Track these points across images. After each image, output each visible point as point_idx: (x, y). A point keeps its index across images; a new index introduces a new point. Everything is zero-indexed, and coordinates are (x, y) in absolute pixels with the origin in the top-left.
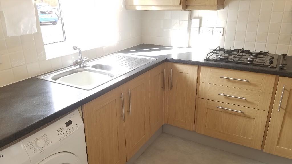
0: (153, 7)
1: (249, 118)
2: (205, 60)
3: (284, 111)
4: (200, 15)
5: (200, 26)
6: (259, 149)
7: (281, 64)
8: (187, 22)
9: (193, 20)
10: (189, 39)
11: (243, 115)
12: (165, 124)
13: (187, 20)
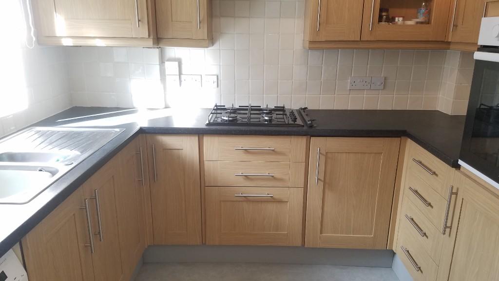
0: (97, 40)
1: (280, 201)
2: (207, 125)
3: (322, 183)
4: (177, 56)
5: (180, 74)
6: (299, 245)
7: (309, 121)
8: (158, 67)
9: (167, 64)
10: (165, 94)
11: (273, 200)
12: (149, 246)
13: (158, 63)
